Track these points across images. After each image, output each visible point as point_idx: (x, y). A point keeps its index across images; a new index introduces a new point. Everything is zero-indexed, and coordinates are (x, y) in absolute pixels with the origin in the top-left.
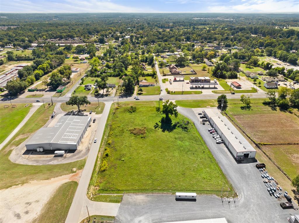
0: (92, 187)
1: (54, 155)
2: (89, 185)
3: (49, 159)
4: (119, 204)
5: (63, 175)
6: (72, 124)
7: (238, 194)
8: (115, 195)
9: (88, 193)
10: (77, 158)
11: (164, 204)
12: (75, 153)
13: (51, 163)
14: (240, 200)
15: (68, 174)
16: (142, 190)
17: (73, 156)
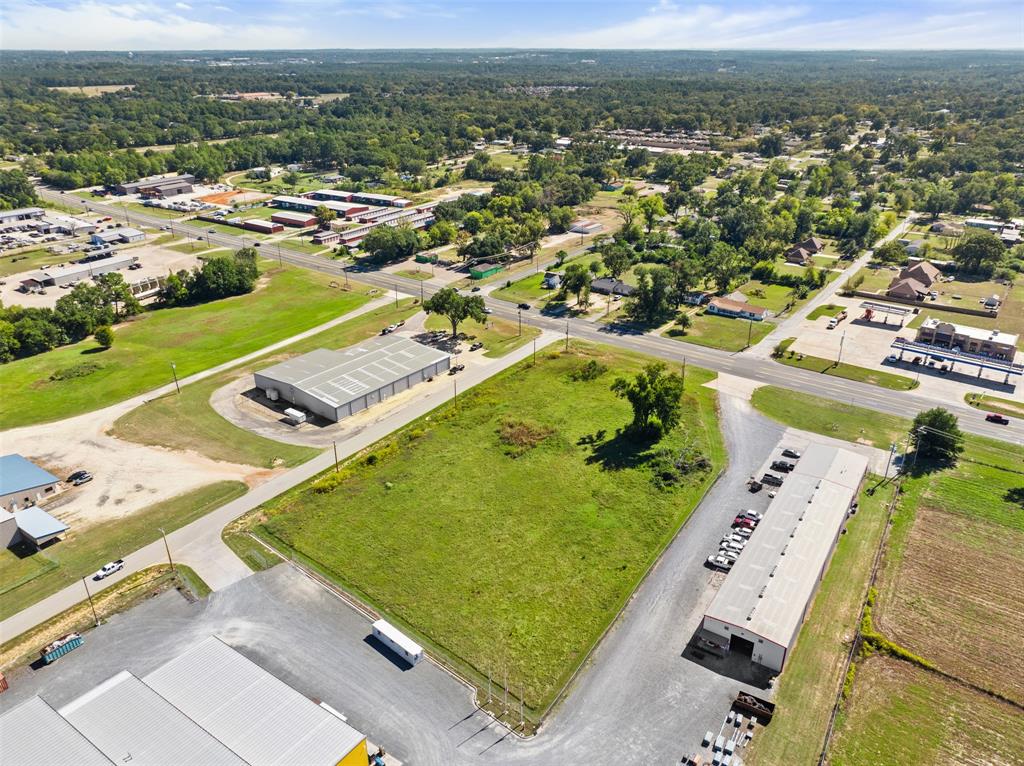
0: (259, 514)
1: (282, 416)
2: (260, 506)
3: (267, 420)
4: (251, 573)
5: (246, 463)
6: (385, 358)
7: (539, 731)
8: (273, 551)
9: (235, 522)
10: (313, 442)
11: (327, 630)
12: (326, 428)
13: (260, 431)
14: (521, 747)
15: (256, 465)
16: (330, 573)
17: (315, 433)
